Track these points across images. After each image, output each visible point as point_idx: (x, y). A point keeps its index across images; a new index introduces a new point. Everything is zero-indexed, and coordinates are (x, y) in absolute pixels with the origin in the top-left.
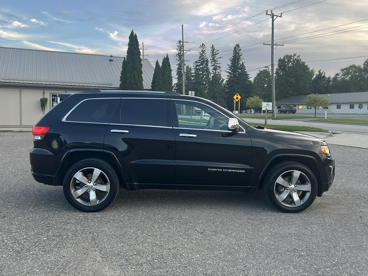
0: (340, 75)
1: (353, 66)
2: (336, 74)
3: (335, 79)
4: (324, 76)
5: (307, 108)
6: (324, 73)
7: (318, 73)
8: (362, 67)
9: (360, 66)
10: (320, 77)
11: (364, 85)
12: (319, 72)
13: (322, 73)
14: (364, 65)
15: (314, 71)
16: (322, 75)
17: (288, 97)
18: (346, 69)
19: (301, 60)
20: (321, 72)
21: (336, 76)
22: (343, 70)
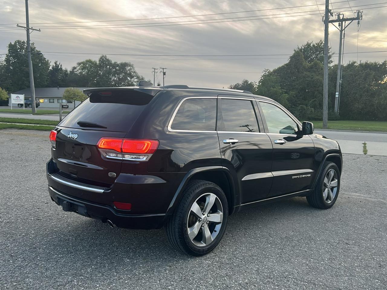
0: (77, 69)
1: (90, 61)
2: (73, 67)
3: (72, 72)
4: (61, 68)
5: (49, 102)
6: (61, 66)
7: (54, 65)
8: (98, 62)
9: (96, 62)
10: (57, 69)
11: (101, 81)
12: (55, 63)
13: (59, 65)
14: (99, 61)
15: (49, 62)
16: (58, 67)
17: (23, 89)
18: (83, 63)
19: (35, 48)
20: (57, 64)
21: (73, 69)
22: (79, 64)
